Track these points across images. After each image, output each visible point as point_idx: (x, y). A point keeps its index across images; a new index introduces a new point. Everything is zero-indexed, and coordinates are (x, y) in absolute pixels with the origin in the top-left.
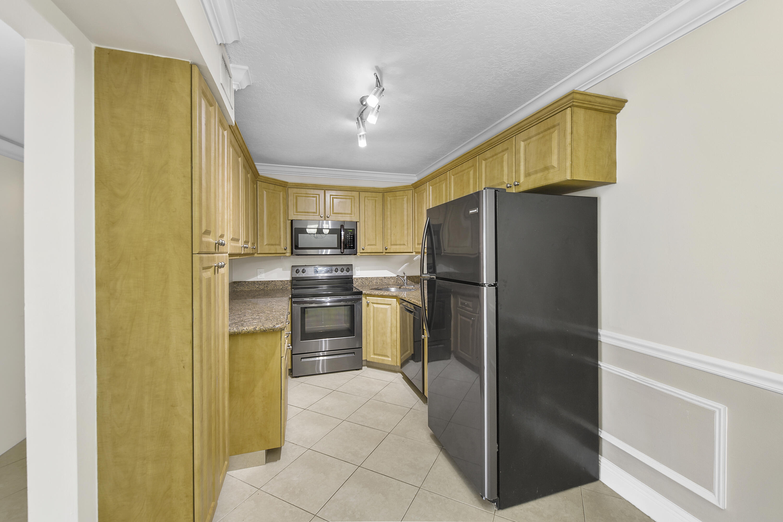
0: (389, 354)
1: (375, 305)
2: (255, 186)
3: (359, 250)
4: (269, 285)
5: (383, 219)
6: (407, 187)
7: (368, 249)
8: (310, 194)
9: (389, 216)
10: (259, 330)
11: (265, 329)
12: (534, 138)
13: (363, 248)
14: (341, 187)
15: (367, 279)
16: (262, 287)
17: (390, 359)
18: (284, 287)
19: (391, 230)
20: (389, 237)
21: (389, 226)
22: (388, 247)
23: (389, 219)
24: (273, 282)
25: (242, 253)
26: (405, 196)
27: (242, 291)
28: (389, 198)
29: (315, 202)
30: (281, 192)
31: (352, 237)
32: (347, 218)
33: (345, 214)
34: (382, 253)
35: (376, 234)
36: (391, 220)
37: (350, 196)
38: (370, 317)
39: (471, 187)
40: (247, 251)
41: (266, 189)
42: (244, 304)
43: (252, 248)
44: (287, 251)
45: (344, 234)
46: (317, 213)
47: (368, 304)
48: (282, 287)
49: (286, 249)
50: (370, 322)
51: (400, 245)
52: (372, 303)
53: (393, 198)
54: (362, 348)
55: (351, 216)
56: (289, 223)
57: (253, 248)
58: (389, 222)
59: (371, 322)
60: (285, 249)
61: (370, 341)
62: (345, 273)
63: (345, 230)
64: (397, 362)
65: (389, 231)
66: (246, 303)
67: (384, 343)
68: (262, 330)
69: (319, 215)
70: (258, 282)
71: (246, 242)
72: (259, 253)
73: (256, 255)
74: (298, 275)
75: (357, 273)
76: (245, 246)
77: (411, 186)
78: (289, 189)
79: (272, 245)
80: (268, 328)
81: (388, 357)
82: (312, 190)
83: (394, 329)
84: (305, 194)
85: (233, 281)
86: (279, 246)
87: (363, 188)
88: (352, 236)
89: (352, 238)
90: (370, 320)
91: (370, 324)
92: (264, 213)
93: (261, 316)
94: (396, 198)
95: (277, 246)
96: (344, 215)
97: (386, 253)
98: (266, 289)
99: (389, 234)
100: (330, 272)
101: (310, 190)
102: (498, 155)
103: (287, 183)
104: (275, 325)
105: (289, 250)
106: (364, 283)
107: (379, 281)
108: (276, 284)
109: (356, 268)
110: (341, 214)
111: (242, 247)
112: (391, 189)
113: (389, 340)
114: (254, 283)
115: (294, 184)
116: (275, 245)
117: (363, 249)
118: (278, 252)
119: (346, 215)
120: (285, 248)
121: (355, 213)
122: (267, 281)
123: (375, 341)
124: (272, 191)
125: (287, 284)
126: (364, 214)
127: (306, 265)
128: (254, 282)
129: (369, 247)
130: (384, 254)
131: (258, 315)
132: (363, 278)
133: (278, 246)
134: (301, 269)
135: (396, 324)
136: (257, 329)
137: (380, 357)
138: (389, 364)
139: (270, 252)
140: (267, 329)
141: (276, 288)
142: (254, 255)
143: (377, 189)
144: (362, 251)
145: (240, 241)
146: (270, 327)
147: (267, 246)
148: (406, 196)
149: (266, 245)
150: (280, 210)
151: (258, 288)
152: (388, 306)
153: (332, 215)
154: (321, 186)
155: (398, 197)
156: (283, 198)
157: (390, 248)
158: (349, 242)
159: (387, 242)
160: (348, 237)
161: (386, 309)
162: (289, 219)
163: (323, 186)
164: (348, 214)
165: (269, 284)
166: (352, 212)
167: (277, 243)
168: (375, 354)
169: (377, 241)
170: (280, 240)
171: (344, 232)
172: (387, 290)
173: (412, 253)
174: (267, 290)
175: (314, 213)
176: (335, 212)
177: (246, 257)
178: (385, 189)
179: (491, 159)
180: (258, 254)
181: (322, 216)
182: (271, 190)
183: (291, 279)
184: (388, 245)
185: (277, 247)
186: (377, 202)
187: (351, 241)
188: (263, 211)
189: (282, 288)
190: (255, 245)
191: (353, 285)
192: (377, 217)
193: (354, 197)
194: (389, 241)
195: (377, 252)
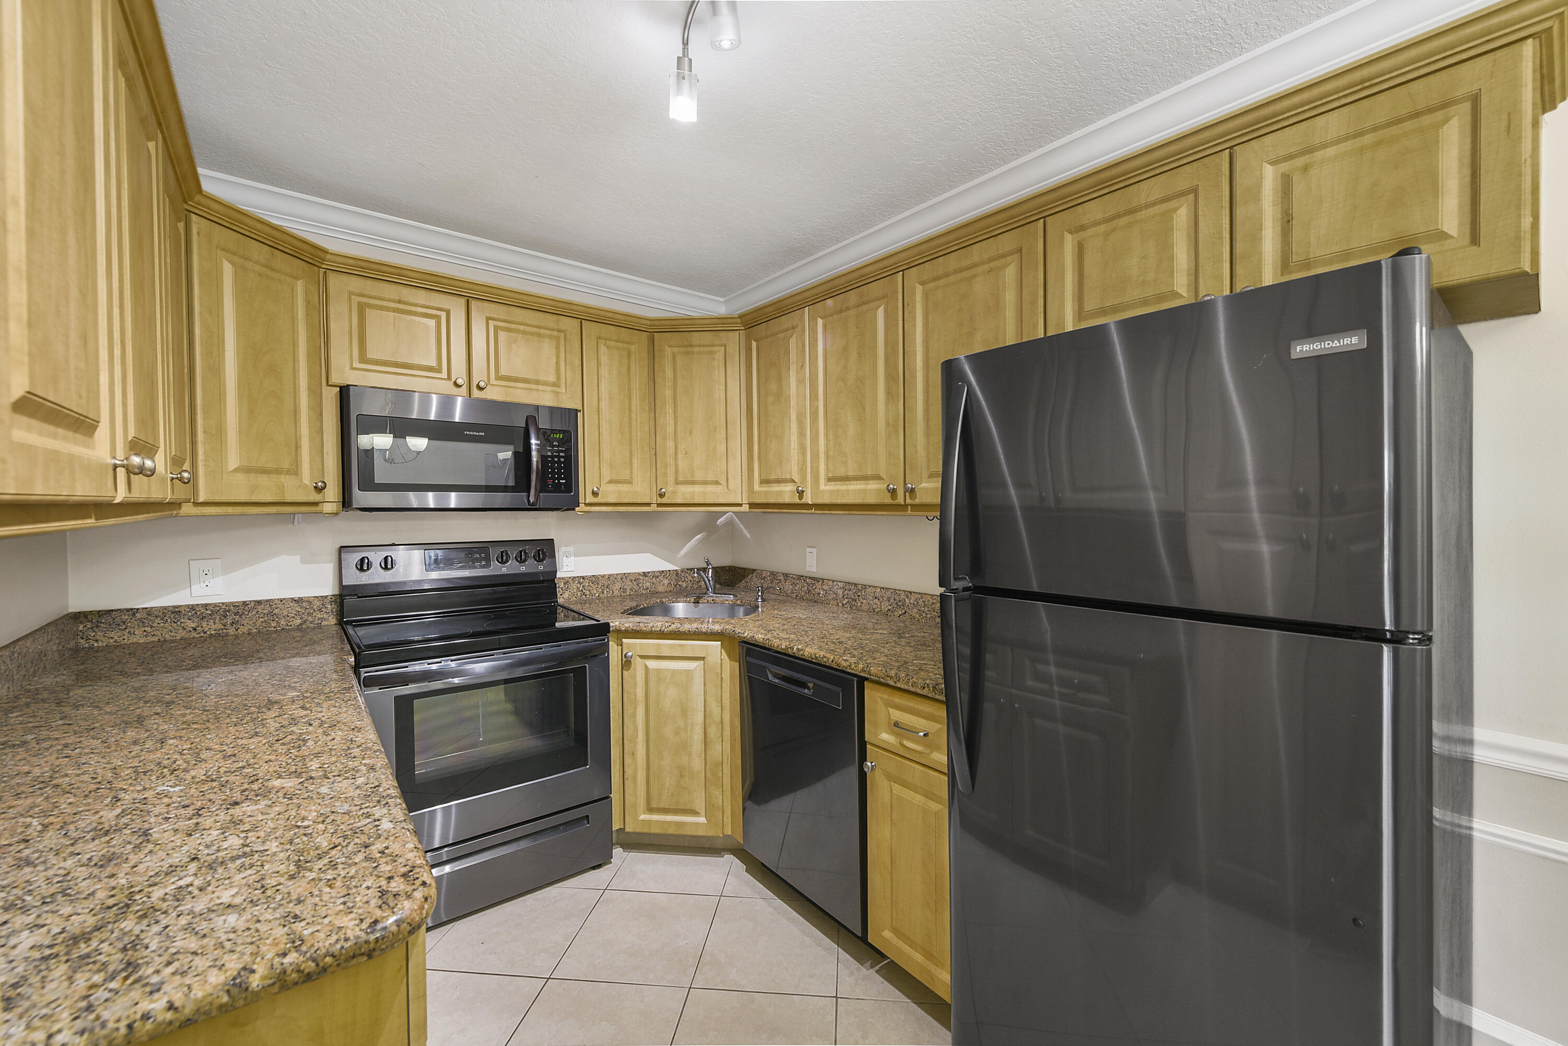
0: (700, 805)
1: (652, 664)
2: (181, 225)
3: (585, 495)
4: (244, 617)
5: (653, 408)
6: (725, 321)
7: (610, 493)
8: (416, 305)
9: (670, 400)
10: (274, 984)
11: (317, 965)
12: (1331, 151)
13: (595, 489)
14: (525, 297)
15: (594, 579)
16: (211, 627)
17: (702, 820)
18: (310, 619)
19: (676, 439)
20: (670, 461)
21: (670, 429)
22: (669, 489)
23: (669, 409)
24: (262, 606)
25: (117, 501)
26: (717, 348)
27: (116, 647)
28: (668, 351)
29: (433, 335)
30: (297, 278)
31: (562, 457)
32: (546, 399)
33: (537, 382)
34: (649, 504)
35: (631, 452)
36: (675, 412)
37: (553, 330)
38: (636, 699)
39: (1010, 314)
40: (143, 490)
41: (234, 254)
42: (131, 734)
43: (172, 479)
44: (324, 497)
45: (537, 445)
46: (439, 370)
47: (626, 663)
48: (299, 621)
49: (323, 488)
50: (634, 715)
51: (705, 483)
52: (642, 657)
53: (682, 349)
54: (608, 797)
55: (558, 392)
56: (330, 398)
57: (181, 479)
58: (670, 419)
59: (638, 713)
60: (319, 490)
61: (636, 770)
62: (529, 567)
63: (545, 436)
64: (725, 823)
65: (670, 444)
66: (140, 720)
67: (682, 776)
68: (294, 975)
69: (449, 378)
70: (192, 608)
71: (140, 446)
72: (201, 500)
73: (187, 509)
74: (364, 579)
75: (565, 565)
76: (136, 460)
77: (739, 320)
78: (330, 274)
79: (263, 471)
80: (333, 956)
81: (695, 813)
82: (422, 293)
83: (713, 731)
84: (394, 301)
85: (71, 610)
86: (293, 477)
87: (591, 311)
88: (562, 451)
89: (562, 460)
90: (636, 709)
91: (635, 721)
92: (226, 349)
93: (254, 828)
94: (689, 349)
95: (283, 476)
96: (533, 386)
97: (659, 505)
98: (232, 631)
99: (671, 452)
100: (483, 563)
101: (413, 290)
102: (1138, 214)
103: (325, 251)
104: (378, 913)
105: (333, 492)
106: (587, 593)
107: (628, 585)
108: (276, 611)
109: (563, 549)
110: (525, 381)
111: (115, 467)
112: (675, 323)
113: (697, 764)
114: (173, 613)
115: (351, 262)
116: (278, 471)
117: (595, 494)
118: (289, 499)
119: (540, 387)
120: (320, 484)
121: (569, 382)
122: (235, 605)
123: (651, 772)
124: (257, 268)
125: (320, 610)
126: (596, 388)
127: (394, 545)
128: (176, 611)
129: (612, 487)
130: (654, 508)
131: (235, 823)
132: (583, 578)
133: (287, 476)
134: (376, 557)
135: (720, 716)
136: (255, 982)
137: (669, 818)
138: (701, 833)
139: (254, 498)
140: (328, 960)
141: (274, 624)
142: (180, 509)
143: (634, 320)
144: (590, 499)
145: (102, 432)
146: (346, 940)
147: (241, 477)
148: (720, 346)
149: (234, 471)
150: (295, 345)
151: (195, 629)
152: (692, 665)
153: (493, 381)
154: (456, 283)
155: (696, 349)
156: (308, 302)
157: (674, 493)
158: (553, 470)
159: (665, 474)
160: (549, 454)
161: (688, 673)
162: (330, 383)
163: (461, 284)
164: (545, 383)
165: (243, 613)
166: (558, 378)
167: (286, 465)
168: (650, 810)
169: (635, 471)
170: (296, 456)
171: (538, 438)
172: (666, 611)
173: (740, 505)
174: (237, 637)
175: (430, 369)
176: (503, 372)
177: (140, 517)
178: (657, 323)
179: (1103, 228)
180: (196, 504)
181: (460, 381)
182: (257, 263)
183: (337, 593)
184: (666, 483)
185: (284, 479)
186: (633, 357)
187: (560, 468)
188: (221, 340)
189: (301, 624)
190: (186, 466)
191: (557, 602)
192: (634, 402)
193: (565, 335)
194: (671, 472)
195: (635, 501)
